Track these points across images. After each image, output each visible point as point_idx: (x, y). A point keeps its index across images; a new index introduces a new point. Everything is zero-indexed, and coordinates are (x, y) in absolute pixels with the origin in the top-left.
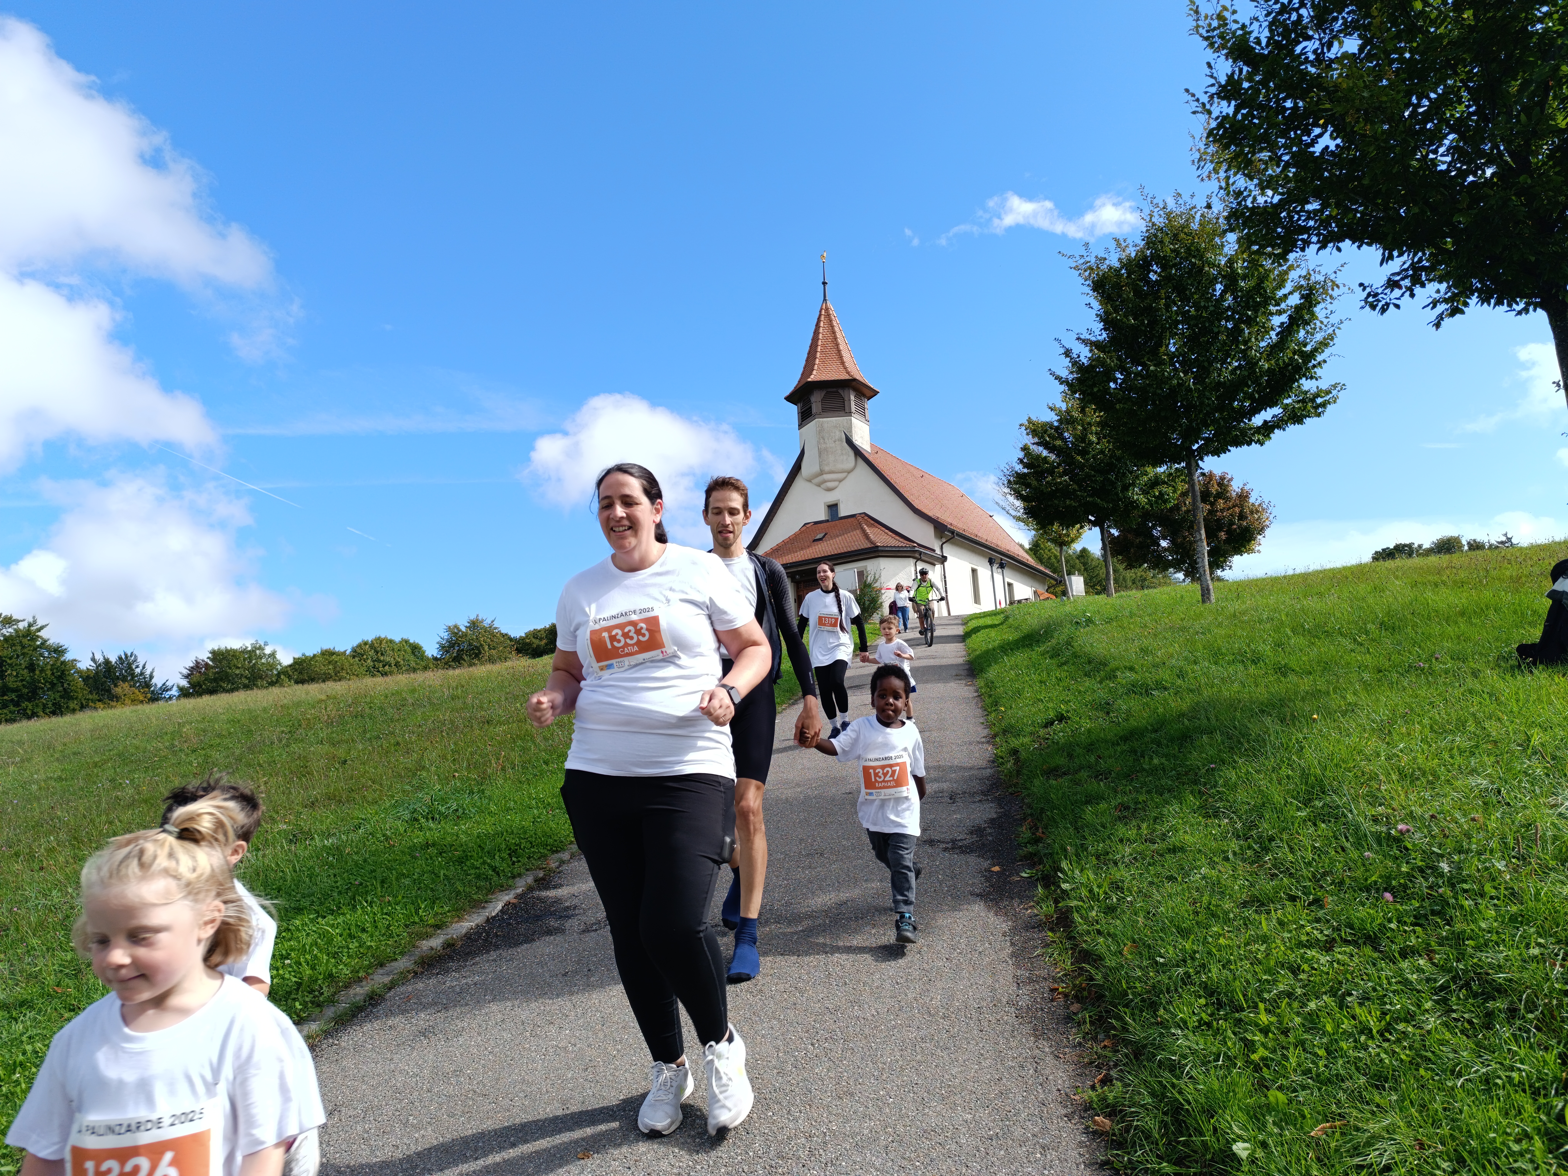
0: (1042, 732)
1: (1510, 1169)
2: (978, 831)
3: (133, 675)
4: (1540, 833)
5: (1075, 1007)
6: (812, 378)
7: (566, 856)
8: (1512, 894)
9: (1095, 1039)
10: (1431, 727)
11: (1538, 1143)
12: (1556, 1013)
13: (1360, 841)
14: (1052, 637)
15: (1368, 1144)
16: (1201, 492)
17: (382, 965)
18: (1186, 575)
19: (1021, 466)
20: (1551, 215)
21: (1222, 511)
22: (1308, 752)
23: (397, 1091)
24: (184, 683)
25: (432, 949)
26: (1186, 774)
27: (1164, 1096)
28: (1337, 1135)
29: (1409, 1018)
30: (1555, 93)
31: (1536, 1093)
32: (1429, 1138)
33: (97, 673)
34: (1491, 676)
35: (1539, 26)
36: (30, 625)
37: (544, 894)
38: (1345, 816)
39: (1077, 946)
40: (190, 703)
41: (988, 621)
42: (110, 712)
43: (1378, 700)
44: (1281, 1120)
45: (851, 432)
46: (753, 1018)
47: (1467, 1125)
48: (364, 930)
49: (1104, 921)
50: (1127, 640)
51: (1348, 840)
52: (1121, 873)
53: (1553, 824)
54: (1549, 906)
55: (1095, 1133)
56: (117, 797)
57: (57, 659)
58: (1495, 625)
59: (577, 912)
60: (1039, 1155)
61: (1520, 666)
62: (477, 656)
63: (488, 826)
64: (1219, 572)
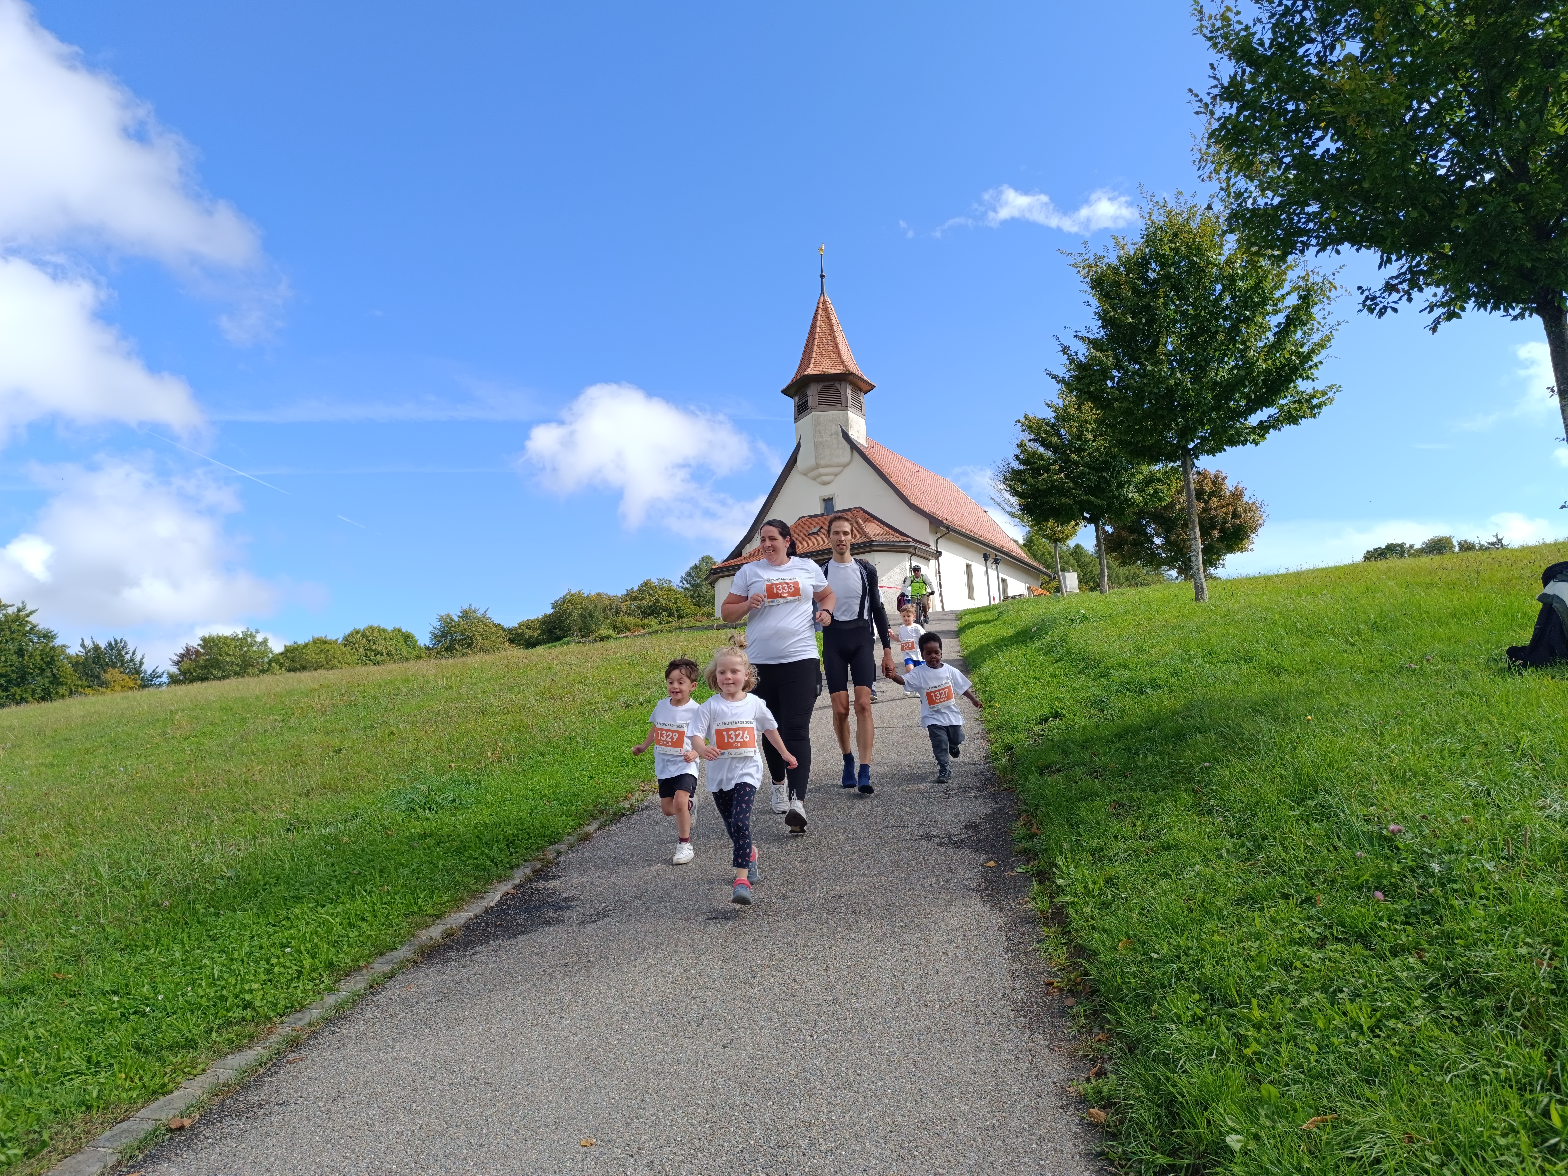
0: (1037, 728)
1: (1497, 1162)
2: (973, 826)
3: (122, 662)
4: (1529, 834)
5: (1070, 1001)
6: (809, 372)
7: (563, 847)
8: (1501, 895)
9: (1090, 1033)
10: (1422, 729)
11: (1524, 1137)
12: (1542, 1011)
13: (1352, 841)
14: (1046, 633)
15: (1359, 1137)
16: (1196, 490)
17: (381, 954)
18: (1179, 573)
19: (1017, 463)
20: (1549, 222)
21: (1216, 509)
22: (1301, 752)
23: (400, 1078)
24: (174, 670)
25: (431, 938)
26: (1181, 771)
27: (1158, 1089)
28: (1329, 1128)
29: (1398, 1014)
30: (1554, 99)
31: (1522, 1089)
32: (1418, 1132)
33: (86, 659)
34: (1481, 678)
35: (1539, 32)
36: (19, 610)
37: (542, 884)
38: (1338, 816)
39: (1072, 941)
40: (181, 690)
41: (983, 617)
42: (101, 698)
43: (1369, 701)
44: (1273, 1114)
45: (847, 426)
46: (753, 1009)
47: (1455, 1120)
48: (363, 919)
49: (1098, 917)
50: (1121, 637)
51: (1340, 840)
52: (1115, 870)
53: (1541, 825)
54: (1537, 906)
55: (1090, 1124)
56: (110, 784)
57: (47, 644)
58: (1487, 627)
59: (575, 903)
60: (1034, 1146)
61: (1510, 668)
62: (469, 645)
63: (485, 817)
64: (1212, 570)
